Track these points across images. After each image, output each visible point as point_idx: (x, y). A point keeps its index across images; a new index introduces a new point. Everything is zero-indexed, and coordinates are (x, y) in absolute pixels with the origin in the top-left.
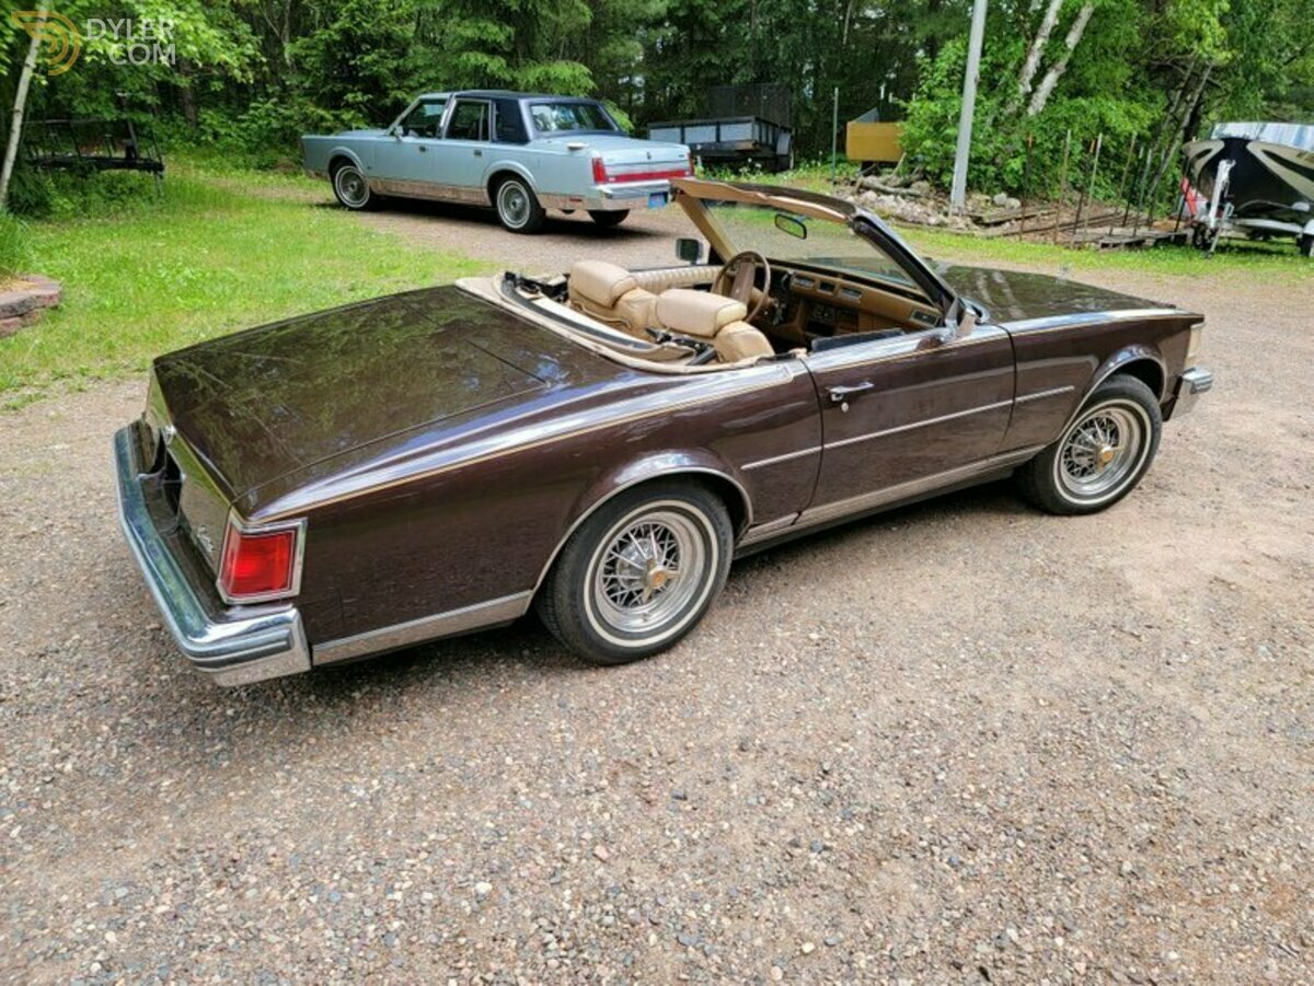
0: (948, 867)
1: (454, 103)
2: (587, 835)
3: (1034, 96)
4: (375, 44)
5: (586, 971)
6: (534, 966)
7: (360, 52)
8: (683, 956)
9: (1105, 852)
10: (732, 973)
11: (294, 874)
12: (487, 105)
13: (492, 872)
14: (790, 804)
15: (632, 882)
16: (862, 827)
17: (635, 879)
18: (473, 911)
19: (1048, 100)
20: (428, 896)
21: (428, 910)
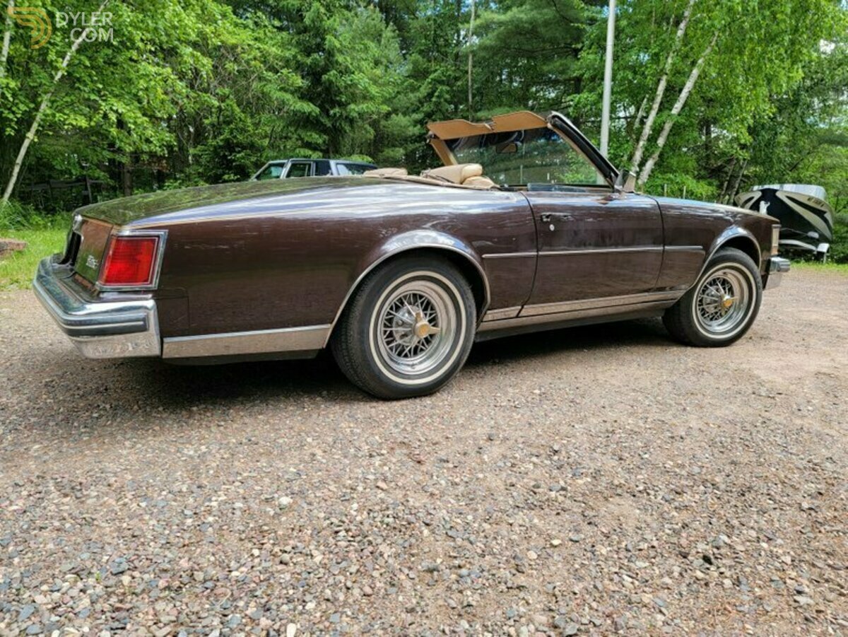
0: (663, 502)
1: (289, 165)
2: (371, 477)
3: (641, 174)
4: (244, 148)
5: (370, 549)
6: (326, 545)
7: (235, 151)
8: (452, 544)
9: (785, 498)
10: (494, 554)
11: (129, 491)
12: (310, 165)
13: (293, 494)
14: (531, 466)
15: (408, 501)
16: (589, 480)
17: (409, 499)
18: (276, 513)
19: (649, 176)
20: (238, 505)
21: (238, 513)
